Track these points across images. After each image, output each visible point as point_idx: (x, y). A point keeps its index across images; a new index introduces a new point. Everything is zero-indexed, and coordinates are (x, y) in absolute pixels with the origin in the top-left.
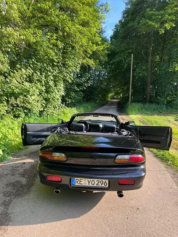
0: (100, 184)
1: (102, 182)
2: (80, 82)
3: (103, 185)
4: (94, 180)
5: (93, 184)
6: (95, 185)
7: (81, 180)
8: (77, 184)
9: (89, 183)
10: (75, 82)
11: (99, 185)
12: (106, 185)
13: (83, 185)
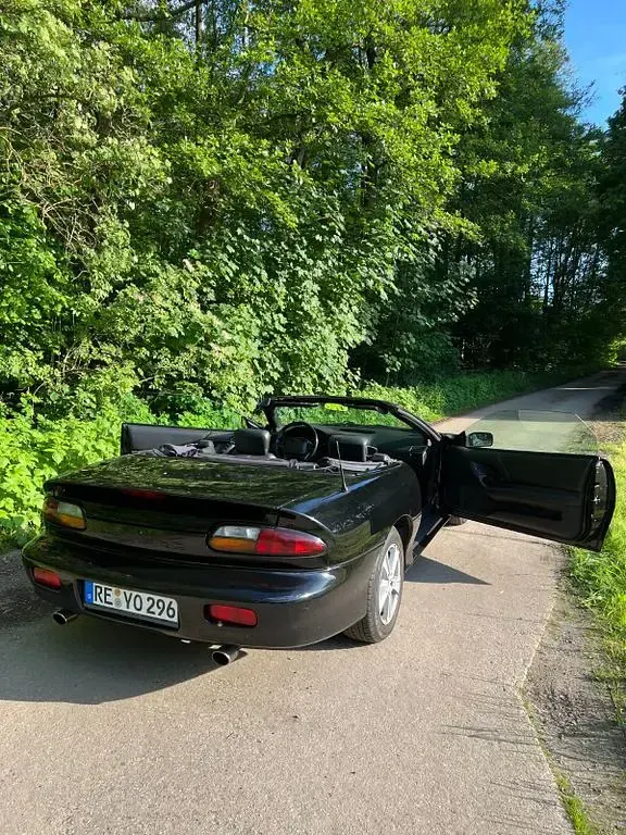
0: (155, 609)
1: (161, 604)
2: (436, 297)
3: (164, 616)
4: (140, 594)
5: (138, 607)
6: (143, 612)
7: (108, 592)
8: (98, 602)
9: (128, 602)
10: (414, 296)
11: (153, 613)
12: (173, 616)
13: (113, 606)
